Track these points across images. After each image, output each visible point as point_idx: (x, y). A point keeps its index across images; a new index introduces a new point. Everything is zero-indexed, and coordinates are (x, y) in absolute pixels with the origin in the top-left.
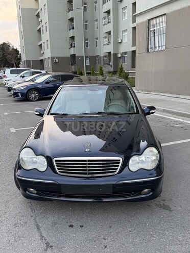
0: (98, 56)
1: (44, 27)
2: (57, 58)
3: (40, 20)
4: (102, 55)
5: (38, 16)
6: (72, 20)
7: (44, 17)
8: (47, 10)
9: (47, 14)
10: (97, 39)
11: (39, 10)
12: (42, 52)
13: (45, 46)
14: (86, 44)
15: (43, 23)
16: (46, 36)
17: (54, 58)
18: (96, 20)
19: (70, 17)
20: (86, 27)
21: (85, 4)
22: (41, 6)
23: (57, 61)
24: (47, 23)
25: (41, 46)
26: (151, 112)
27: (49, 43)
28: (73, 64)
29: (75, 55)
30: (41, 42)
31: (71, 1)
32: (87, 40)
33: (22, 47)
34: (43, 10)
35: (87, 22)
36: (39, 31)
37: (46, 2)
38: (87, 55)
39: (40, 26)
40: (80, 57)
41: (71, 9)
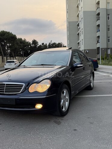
1: (81, 31)
2: (88, 50)
3: (79, 27)
5: (78, 25)
6: (99, 26)
7: (82, 26)
8: (83, 22)
9: (83, 24)
11: (79, 22)
12: (79, 47)
13: (81, 43)
14: (108, 40)
15: (81, 30)
16: (82, 37)
17: (86, 50)
19: (98, 24)
21: (109, 15)
22: (80, 19)
23: (88, 52)
24: (83, 29)
25: (79, 43)
26: (78, 66)
27: (83, 41)
28: (98, 53)
29: (99, 47)
30: (79, 41)
31: (99, 14)
32: (109, 37)
33: (68, 45)
34: (81, 21)
35: (109, 26)
36: (78, 34)
37: (82, 16)
38: (108, 47)
39: (79, 31)
40: (103, 48)
41: (98, 19)
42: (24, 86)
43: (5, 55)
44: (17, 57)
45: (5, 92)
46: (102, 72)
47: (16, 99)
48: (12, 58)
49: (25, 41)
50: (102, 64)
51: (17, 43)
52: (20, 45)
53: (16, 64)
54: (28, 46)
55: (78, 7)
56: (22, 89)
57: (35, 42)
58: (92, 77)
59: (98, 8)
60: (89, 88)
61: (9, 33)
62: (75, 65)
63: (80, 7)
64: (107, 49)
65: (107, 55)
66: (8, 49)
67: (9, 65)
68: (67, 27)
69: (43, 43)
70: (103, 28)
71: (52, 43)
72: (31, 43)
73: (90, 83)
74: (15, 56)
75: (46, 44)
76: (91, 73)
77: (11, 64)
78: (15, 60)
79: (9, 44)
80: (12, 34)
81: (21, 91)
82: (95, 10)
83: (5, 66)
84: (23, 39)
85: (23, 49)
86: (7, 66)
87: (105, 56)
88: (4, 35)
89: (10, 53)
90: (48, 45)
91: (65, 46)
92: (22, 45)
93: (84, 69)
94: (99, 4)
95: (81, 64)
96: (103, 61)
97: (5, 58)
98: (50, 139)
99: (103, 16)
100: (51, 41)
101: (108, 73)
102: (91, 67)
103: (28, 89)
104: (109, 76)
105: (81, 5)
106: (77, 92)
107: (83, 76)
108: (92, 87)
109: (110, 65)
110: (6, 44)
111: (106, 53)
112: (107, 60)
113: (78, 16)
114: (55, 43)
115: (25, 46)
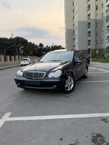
0: (103, 49)
1: (76, 37)
2: (81, 50)
3: (74, 34)
4: (105, 48)
5: (74, 32)
6: (89, 32)
7: (77, 32)
8: (77, 29)
9: (77, 31)
10: (103, 40)
11: (74, 29)
13: (76, 46)
14: (97, 43)
15: (76, 35)
16: (77, 41)
18: (103, 31)
19: (89, 31)
20: (97, 35)
21: (97, 24)
22: (75, 27)
23: (81, 52)
24: (78, 35)
25: (74, 45)
26: (78, 61)
27: (78, 44)
28: (89, 53)
29: (90, 49)
30: (75, 44)
31: (89, 24)
32: (97, 41)
33: (66, 47)
34: (76, 29)
35: (97, 32)
36: (74, 39)
37: (77, 25)
38: (97, 48)
39: (75, 37)
40: (93, 49)
41: (89, 27)
42: (45, 74)
43: (20, 54)
44: (28, 56)
45: (34, 77)
46: (93, 66)
47: (40, 82)
48: (25, 57)
49: (34, 44)
50: (92, 61)
51: (28, 46)
52: (30, 48)
53: (29, 61)
54: (36, 48)
55: (74, 18)
56: (44, 76)
57: (41, 45)
58: (86, 70)
59: (89, 19)
60: (84, 77)
61: (22, 38)
62: (76, 61)
63: (75, 18)
64: (96, 50)
65: (96, 54)
66: (21, 51)
67: (24, 62)
68: (66, 34)
69: (48, 46)
70: (93, 34)
71: (54, 46)
72: (38, 46)
73: (85, 73)
74: (27, 55)
75: (50, 46)
76: (86, 67)
77: (26, 61)
78: (28, 59)
79: (22, 46)
80: (25, 39)
81: (43, 77)
82: (87, 20)
83: (21, 63)
84: (32, 43)
85: (32, 50)
86: (23, 63)
87: (94, 55)
88: (19, 40)
89: (23, 53)
90: (51, 47)
91: (63, 47)
92: (32, 47)
93: (81, 64)
94: (90, 16)
95: (80, 60)
96: (93, 59)
97: (20, 57)
98: (64, 105)
99: (93, 25)
100: (53, 44)
101: (97, 67)
102: (86, 63)
103: (48, 75)
104: (98, 69)
105: (76, 17)
106: (77, 80)
107: (80, 69)
108: (87, 76)
109: (98, 62)
110: (20, 46)
111: (95, 52)
112: (95, 58)
113: (74, 25)
114: (56, 46)
115: (34, 48)
